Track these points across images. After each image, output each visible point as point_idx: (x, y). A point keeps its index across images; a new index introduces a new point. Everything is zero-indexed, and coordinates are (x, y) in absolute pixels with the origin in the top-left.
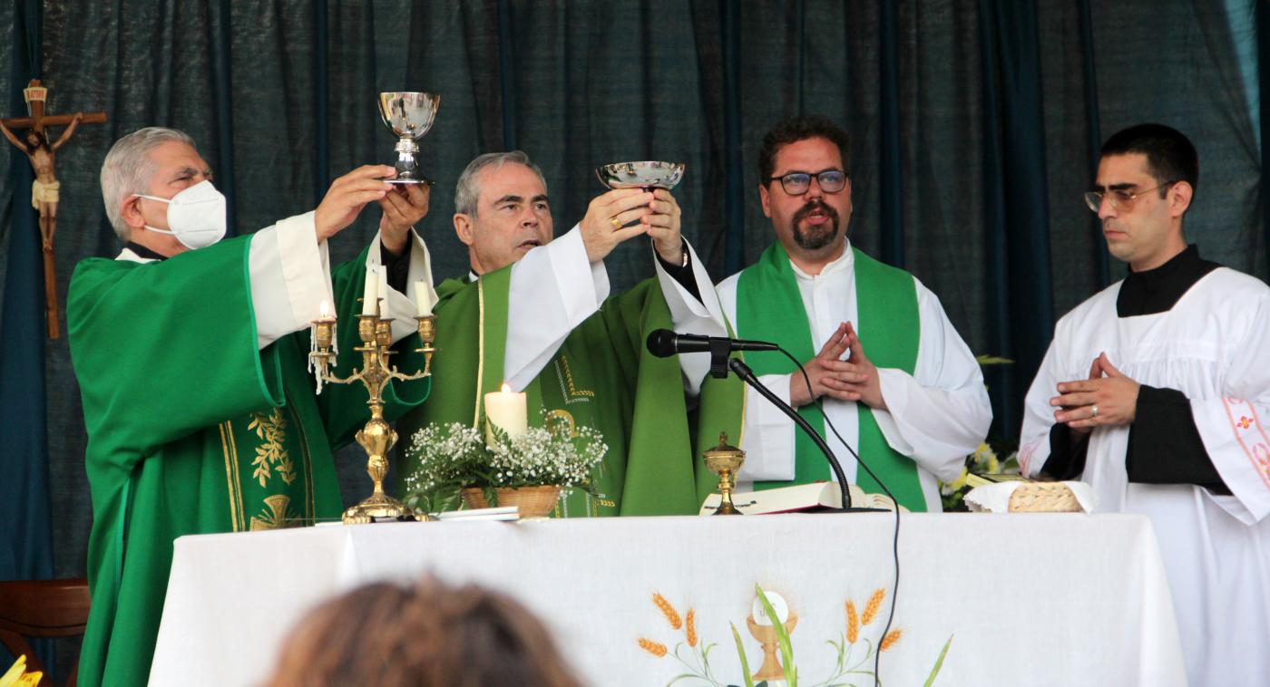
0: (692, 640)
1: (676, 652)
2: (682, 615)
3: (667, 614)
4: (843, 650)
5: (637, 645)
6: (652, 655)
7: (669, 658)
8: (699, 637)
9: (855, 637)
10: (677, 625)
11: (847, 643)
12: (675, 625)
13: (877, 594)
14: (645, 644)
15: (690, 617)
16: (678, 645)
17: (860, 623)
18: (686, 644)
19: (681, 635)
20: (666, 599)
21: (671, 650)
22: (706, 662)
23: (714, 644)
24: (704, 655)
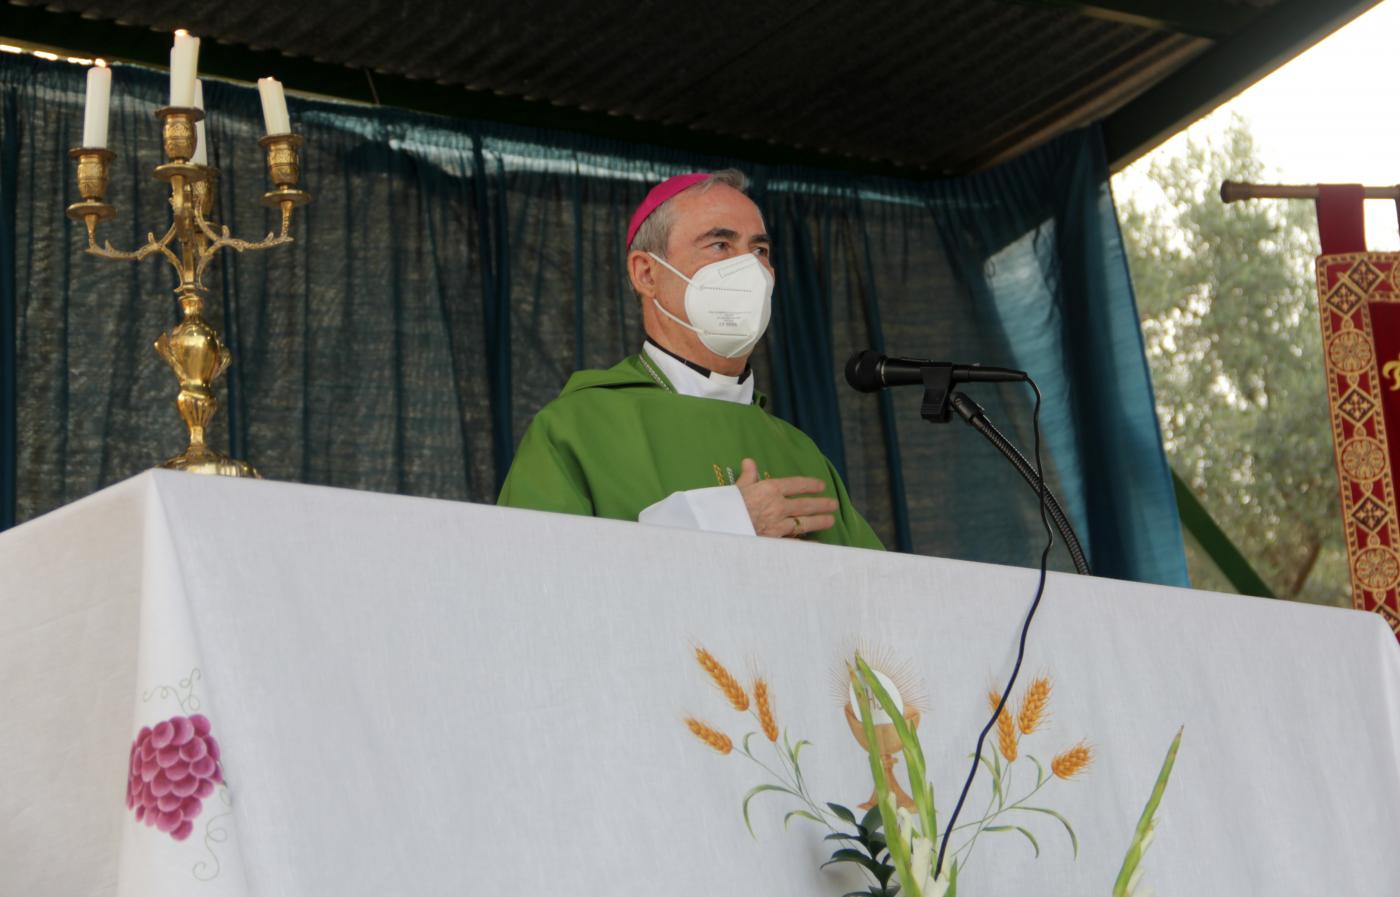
0: (771, 731)
1: (747, 749)
2: (747, 687)
3: (723, 685)
4: (998, 771)
5: (686, 730)
6: (712, 749)
7: (736, 756)
8: (781, 724)
9: (1013, 751)
10: (741, 703)
11: (1003, 761)
12: (737, 703)
13: (1037, 687)
14: (698, 729)
15: (761, 692)
16: (748, 736)
17: (1017, 732)
18: (762, 735)
19: (750, 720)
20: (716, 659)
21: (737, 743)
22: (797, 769)
23: (805, 742)
24: (793, 757)
